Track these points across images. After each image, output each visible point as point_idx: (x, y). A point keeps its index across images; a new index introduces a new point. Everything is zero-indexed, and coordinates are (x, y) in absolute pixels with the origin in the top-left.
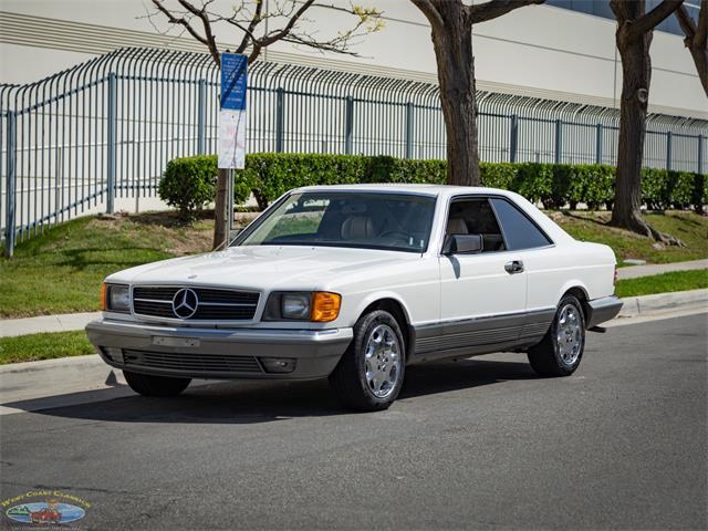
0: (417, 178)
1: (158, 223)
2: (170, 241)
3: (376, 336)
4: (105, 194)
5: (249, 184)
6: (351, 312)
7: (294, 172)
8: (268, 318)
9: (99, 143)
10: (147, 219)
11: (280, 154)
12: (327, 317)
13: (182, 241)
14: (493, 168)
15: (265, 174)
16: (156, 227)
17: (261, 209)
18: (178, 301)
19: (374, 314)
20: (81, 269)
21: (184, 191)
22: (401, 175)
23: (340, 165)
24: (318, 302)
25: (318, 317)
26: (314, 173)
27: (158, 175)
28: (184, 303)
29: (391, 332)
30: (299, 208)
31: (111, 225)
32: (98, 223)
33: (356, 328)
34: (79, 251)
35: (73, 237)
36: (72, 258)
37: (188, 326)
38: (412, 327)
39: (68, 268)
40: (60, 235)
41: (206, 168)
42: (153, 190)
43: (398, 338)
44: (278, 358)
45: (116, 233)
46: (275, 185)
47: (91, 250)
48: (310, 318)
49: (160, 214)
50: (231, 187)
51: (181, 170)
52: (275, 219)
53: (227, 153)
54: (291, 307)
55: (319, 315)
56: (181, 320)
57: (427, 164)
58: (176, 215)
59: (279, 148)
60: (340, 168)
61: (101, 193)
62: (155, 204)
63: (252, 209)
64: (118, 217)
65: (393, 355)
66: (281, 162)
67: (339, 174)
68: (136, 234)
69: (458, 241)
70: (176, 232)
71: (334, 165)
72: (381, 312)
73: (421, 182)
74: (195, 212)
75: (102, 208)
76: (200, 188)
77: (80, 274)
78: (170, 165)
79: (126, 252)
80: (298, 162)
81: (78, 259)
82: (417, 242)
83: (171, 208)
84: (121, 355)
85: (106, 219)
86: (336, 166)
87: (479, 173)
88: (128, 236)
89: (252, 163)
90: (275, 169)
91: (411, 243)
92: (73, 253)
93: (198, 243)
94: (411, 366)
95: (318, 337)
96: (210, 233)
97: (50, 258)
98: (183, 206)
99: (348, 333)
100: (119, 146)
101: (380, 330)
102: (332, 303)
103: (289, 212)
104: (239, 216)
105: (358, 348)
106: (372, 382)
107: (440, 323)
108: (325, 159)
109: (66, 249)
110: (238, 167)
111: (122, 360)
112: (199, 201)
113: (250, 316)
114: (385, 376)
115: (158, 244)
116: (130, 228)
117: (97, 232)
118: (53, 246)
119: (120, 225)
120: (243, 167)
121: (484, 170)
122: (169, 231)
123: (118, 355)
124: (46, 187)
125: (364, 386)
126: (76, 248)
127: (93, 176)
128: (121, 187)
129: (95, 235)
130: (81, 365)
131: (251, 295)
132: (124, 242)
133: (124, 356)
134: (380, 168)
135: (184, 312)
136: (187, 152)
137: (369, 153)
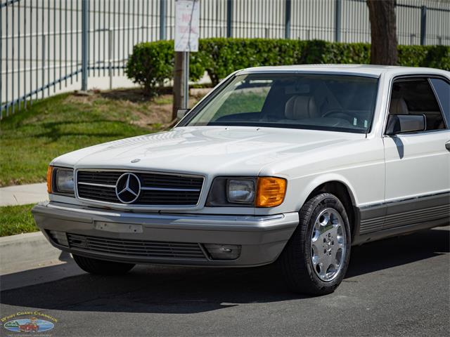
0: (345, 58)
1: (125, 98)
2: (135, 114)
3: (322, 219)
4: (80, 75)
5: (203, 64)
6: (297, 196)
7: (241, 54)
8: (212, 203)
9: (74, 31)
10: (115, 95)
11: (230, 39)
12: (273, 203)
13: (146, 114)
14: (407, 50)
15: (217, 56)
16: (124, 102)
17: (213, 86)
18: (121, 186)
19: (319, 198)
20: (55, 140)
21: (147, 71)
22: (332, 56)
23: (280, 48)
24: (263, 187)
25: (263, 203)
26: (258, 55)
27: (126, 57)
28: (127, 188)
29: (336, 215)
30: (246, 85)
31: (85, 100)
32: (73, 99)
33: (302, 212)
34: (56, 124)
35: (51, 111)
36: (49, 130)
37: (131, 211)
38: (357, 209)
39: (44, 139)
40: (40, 110)
41: (166, 51)
42: (121, 70)
43: (344, 220)
44: (223, 245)
45: (89, 107)
46: (225, 65)
47: (67, 123)
48: (254, 203)
49: (128, 91)
50: (186, 67)
51: (145, 53)
52: (226, 94)
53: (182, 38)
54: (236, 192)
55: (264, 200)
56: (124, 206)
57: (353, 47)
58: (141, 91)
59: (229, 34)
60: (280, 50)
61: (76, 73)
62: (124, 82)
63: (206, 86)
64: (91, 94)
65: (338, 237)
66: (231, 46)
67: (280, 55)
68: (106, 108)
69: (401, 121)
70: (141, 106)
71: (275, 47)
72: (327, 195)
73: (349, 63)
74: (158, 88)
75: (77, 86)
76: (161, 69)
77: (54, 145)
78: (135, 48)
79: (96, 124)
80: (244, 45)
81: (54, 130)
82: (360, 123)
83: (137, 85)
84: (66, 239)
85: (81, 95)
86: (277, 49)
87: (397, 53)
88: (99, 110)
89: (205, 47)
90: (225, 51)
91: (355, 124)
92: (51, 125)
93: (159, 116)
94: (357, 246)
95: (263, 224)
96: (169, 107)
97: (29, 130)
98: (147, 84)
99: (293, 218)
100: (92, 34)
101: (326, 213)
102: (278, 188)
103: (239, 88)
104: (194, 91)
105: (304, 233)
106: (318, 266)
107: (384, 204)
108: (267, 42)
109: (46, 122)
110: (193, 50)
111: (67, 243)
112: (161, 80)
113: (194, 202)
114: (331, 259)
115: (125, 116)
116: (101, 103)
117: (73, 107)
118: (34, 120)
119: (93, 100)
120: (197, 50)
121: (400, 51)
122: (135, 105)
123: (63, 238)
124: (34, 68)
125: (310, 271)
126: (53, 121)
127: (74, 58)
128: (93, 68)
129: (70, 110)
130: (35, 242)
131: (194, 179)
132: (96, 116)
133: (69, 240)
134: (313, 51)
135: (127, 197)
136: (150, 37)
137: (304, 38)
